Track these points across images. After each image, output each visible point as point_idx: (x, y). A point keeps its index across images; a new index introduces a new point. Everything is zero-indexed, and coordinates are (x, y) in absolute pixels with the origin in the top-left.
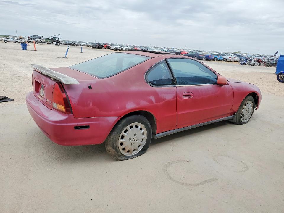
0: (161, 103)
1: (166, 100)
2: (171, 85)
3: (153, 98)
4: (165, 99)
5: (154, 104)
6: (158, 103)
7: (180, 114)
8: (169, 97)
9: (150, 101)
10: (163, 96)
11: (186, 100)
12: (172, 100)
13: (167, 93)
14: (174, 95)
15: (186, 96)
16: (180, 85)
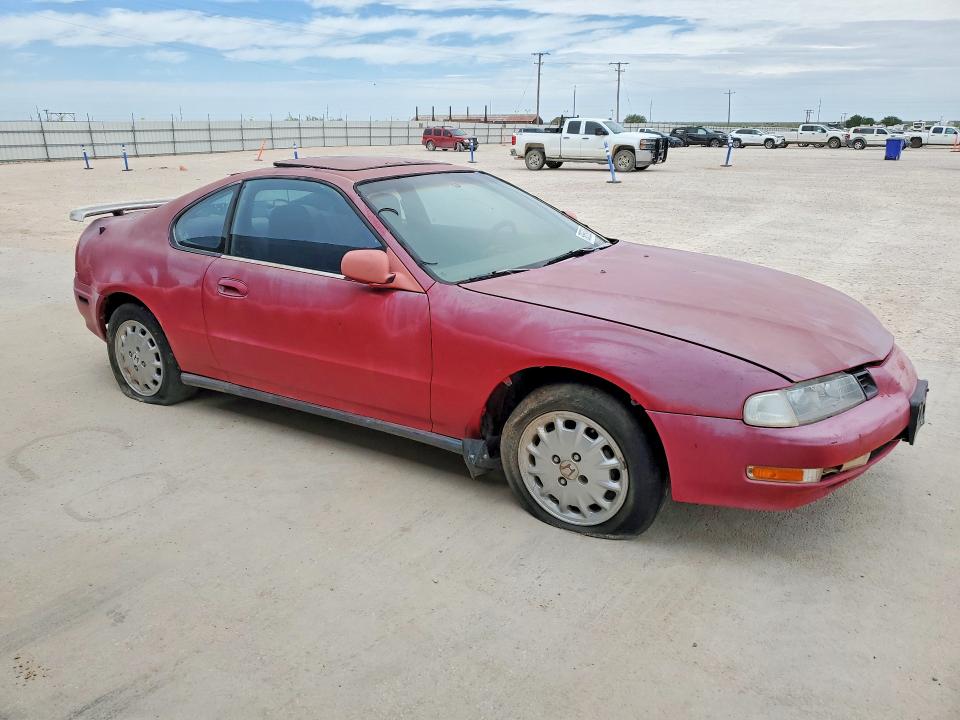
0: (169, 290)
1: (179, 287)
2: (214, 250)
3: (154, 273)
4: (178, 283)
5: (154, 287)
6: (164, 289)
7: (215, 338)
8: (186, 280)
9: (148, 279)
10: (174, 272)
11: (226, 301)
12: (193, 289)
13: (184, 268)
14: (197, 277)
15: (228, 288)
16: (236, 255)
